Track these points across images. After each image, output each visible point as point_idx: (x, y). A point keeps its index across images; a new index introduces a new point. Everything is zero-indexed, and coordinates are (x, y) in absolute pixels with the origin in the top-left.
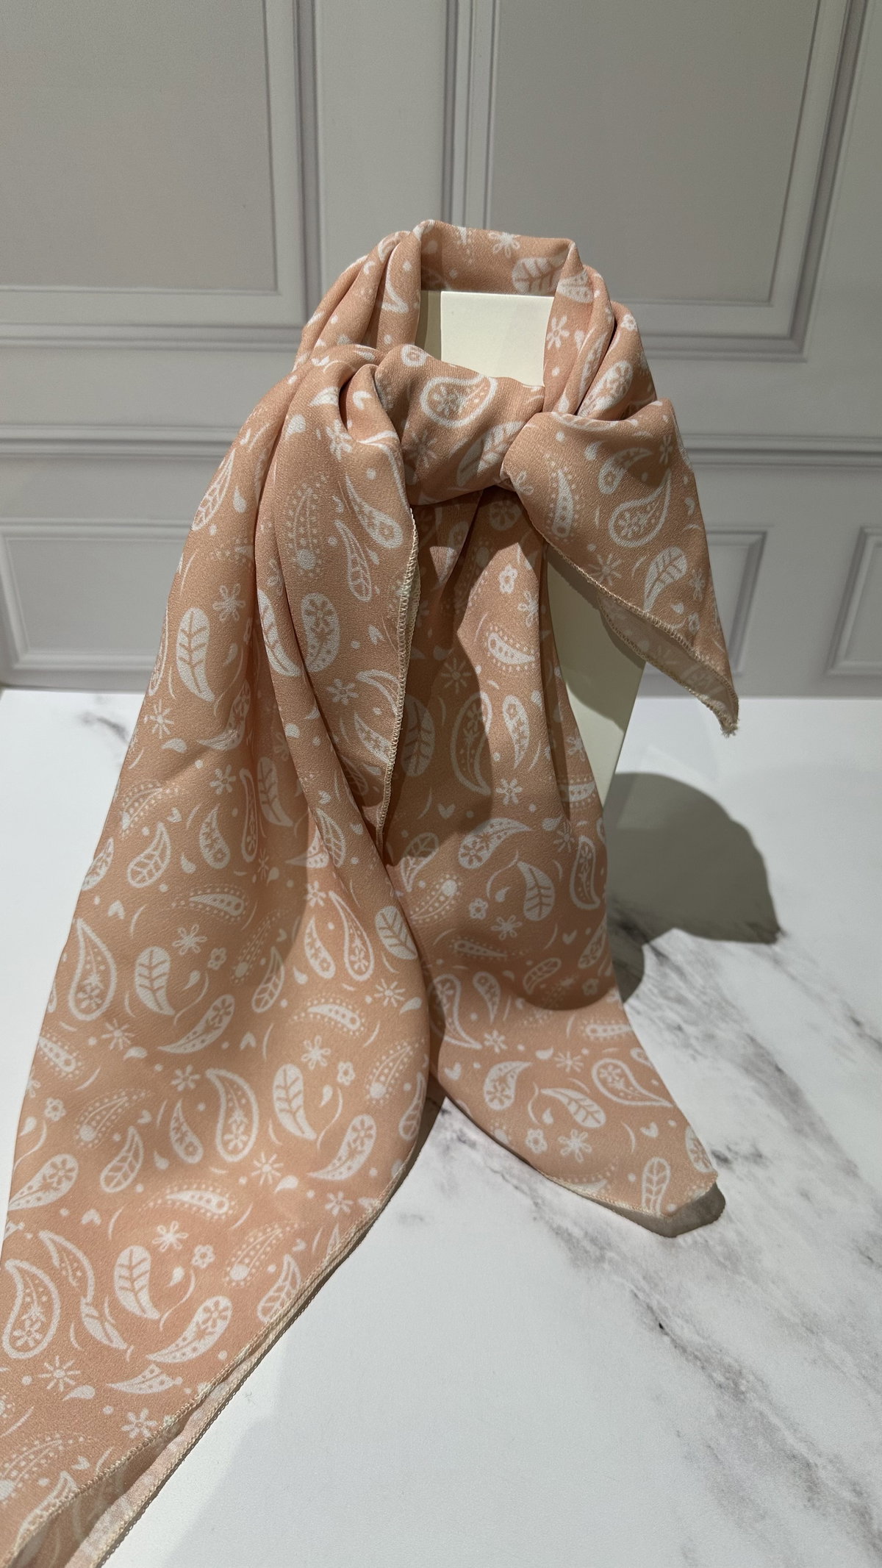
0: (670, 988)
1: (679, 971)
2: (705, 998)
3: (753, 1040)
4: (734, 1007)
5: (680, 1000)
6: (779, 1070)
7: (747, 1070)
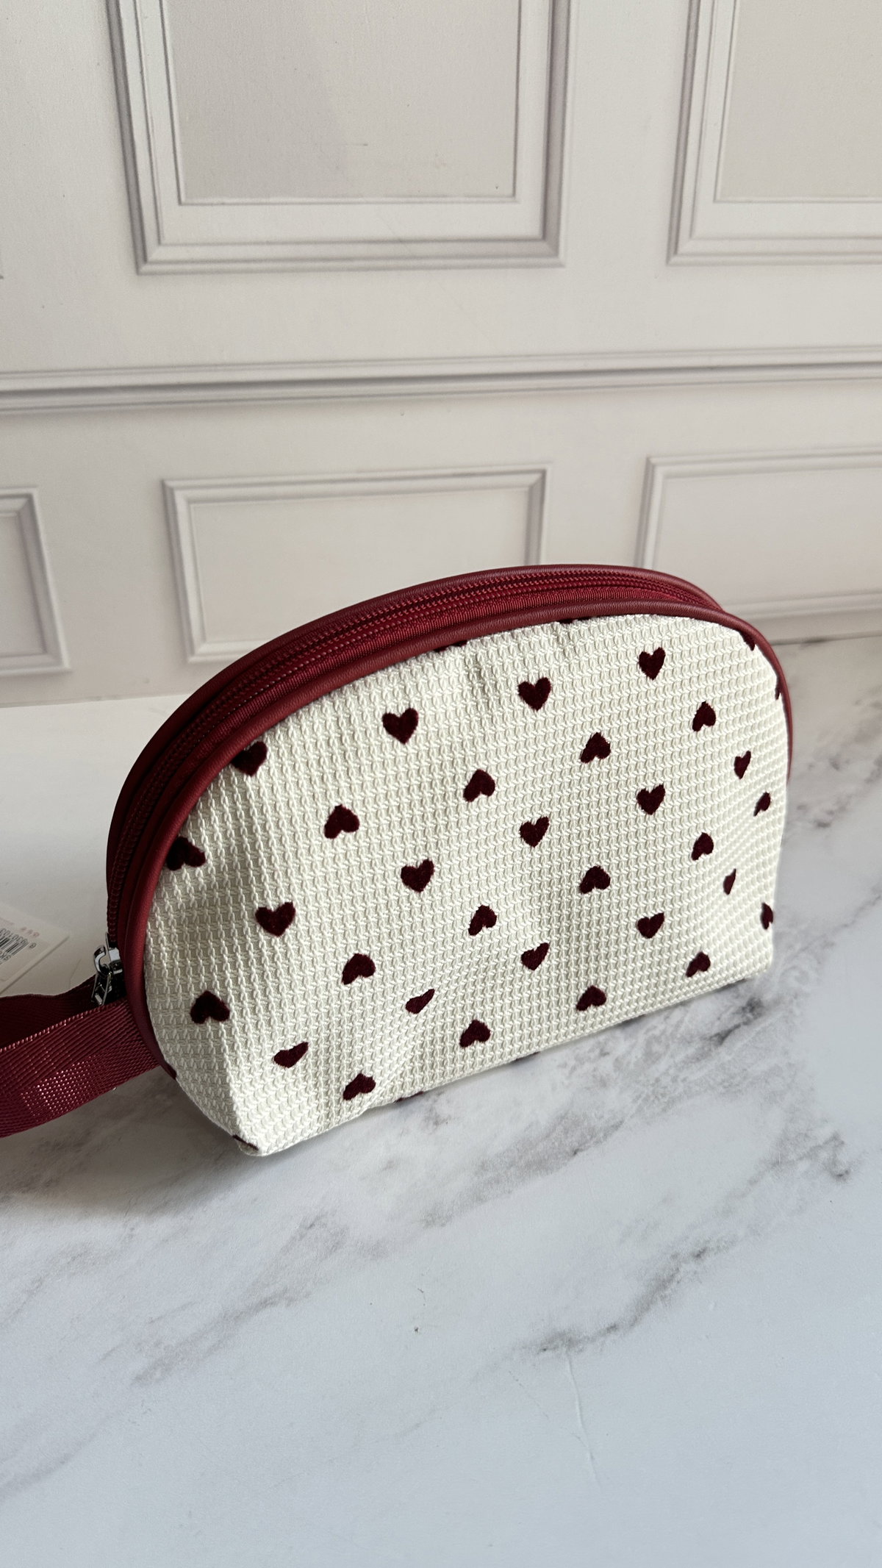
0: (668, 1047)
1: (701, 1056)
2: (666, 1081)
3: (616, 1127)
4: (664, 1110)
5: (650, 1057)
6: (575, 1153)
7: (562, 1118)
